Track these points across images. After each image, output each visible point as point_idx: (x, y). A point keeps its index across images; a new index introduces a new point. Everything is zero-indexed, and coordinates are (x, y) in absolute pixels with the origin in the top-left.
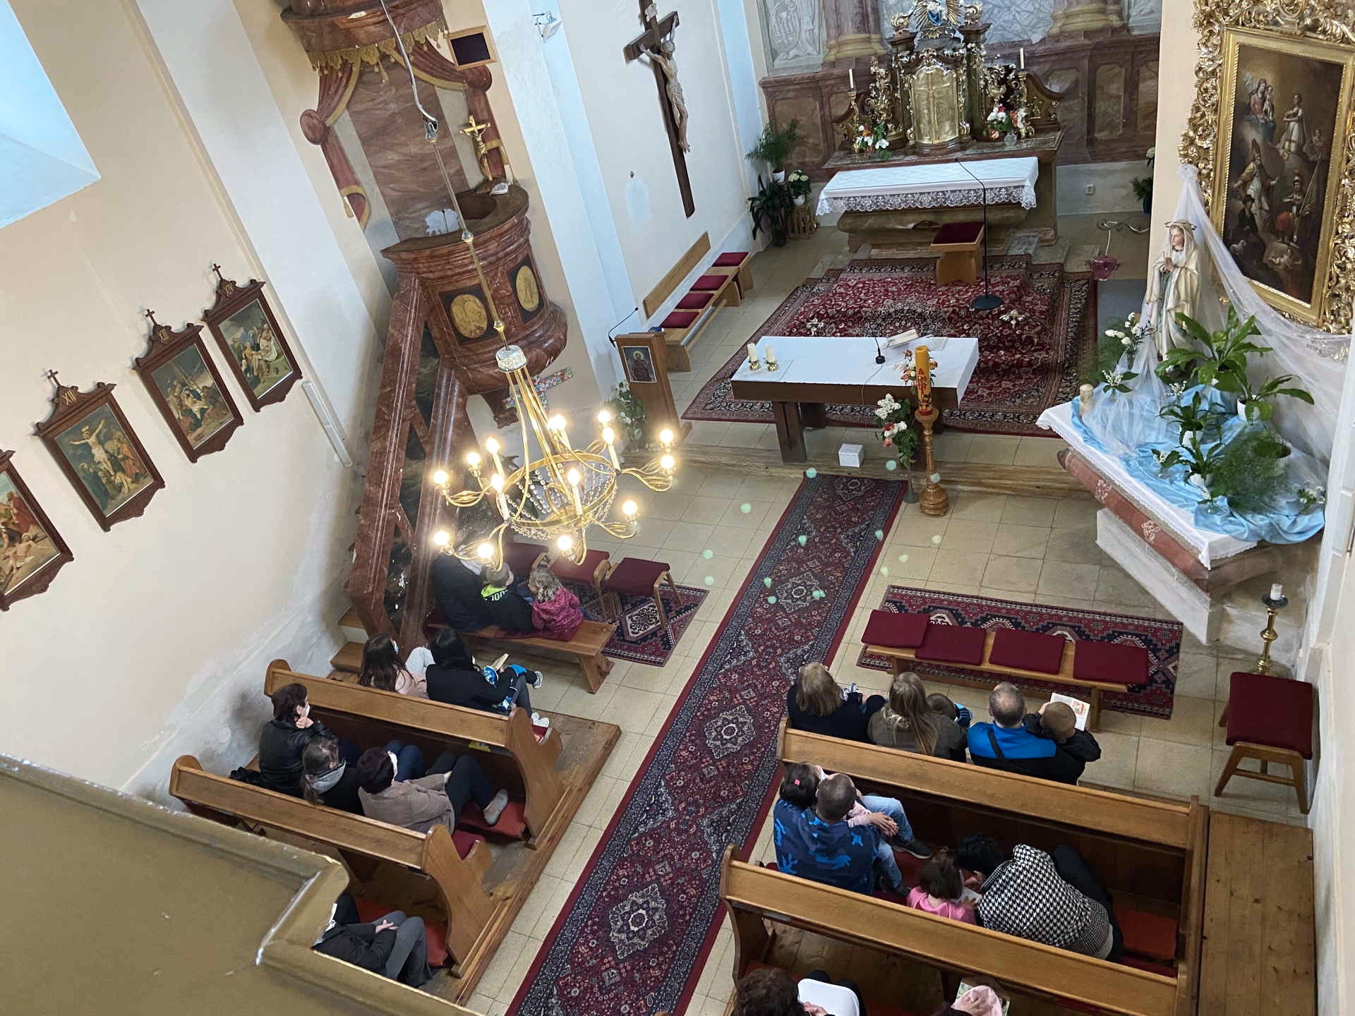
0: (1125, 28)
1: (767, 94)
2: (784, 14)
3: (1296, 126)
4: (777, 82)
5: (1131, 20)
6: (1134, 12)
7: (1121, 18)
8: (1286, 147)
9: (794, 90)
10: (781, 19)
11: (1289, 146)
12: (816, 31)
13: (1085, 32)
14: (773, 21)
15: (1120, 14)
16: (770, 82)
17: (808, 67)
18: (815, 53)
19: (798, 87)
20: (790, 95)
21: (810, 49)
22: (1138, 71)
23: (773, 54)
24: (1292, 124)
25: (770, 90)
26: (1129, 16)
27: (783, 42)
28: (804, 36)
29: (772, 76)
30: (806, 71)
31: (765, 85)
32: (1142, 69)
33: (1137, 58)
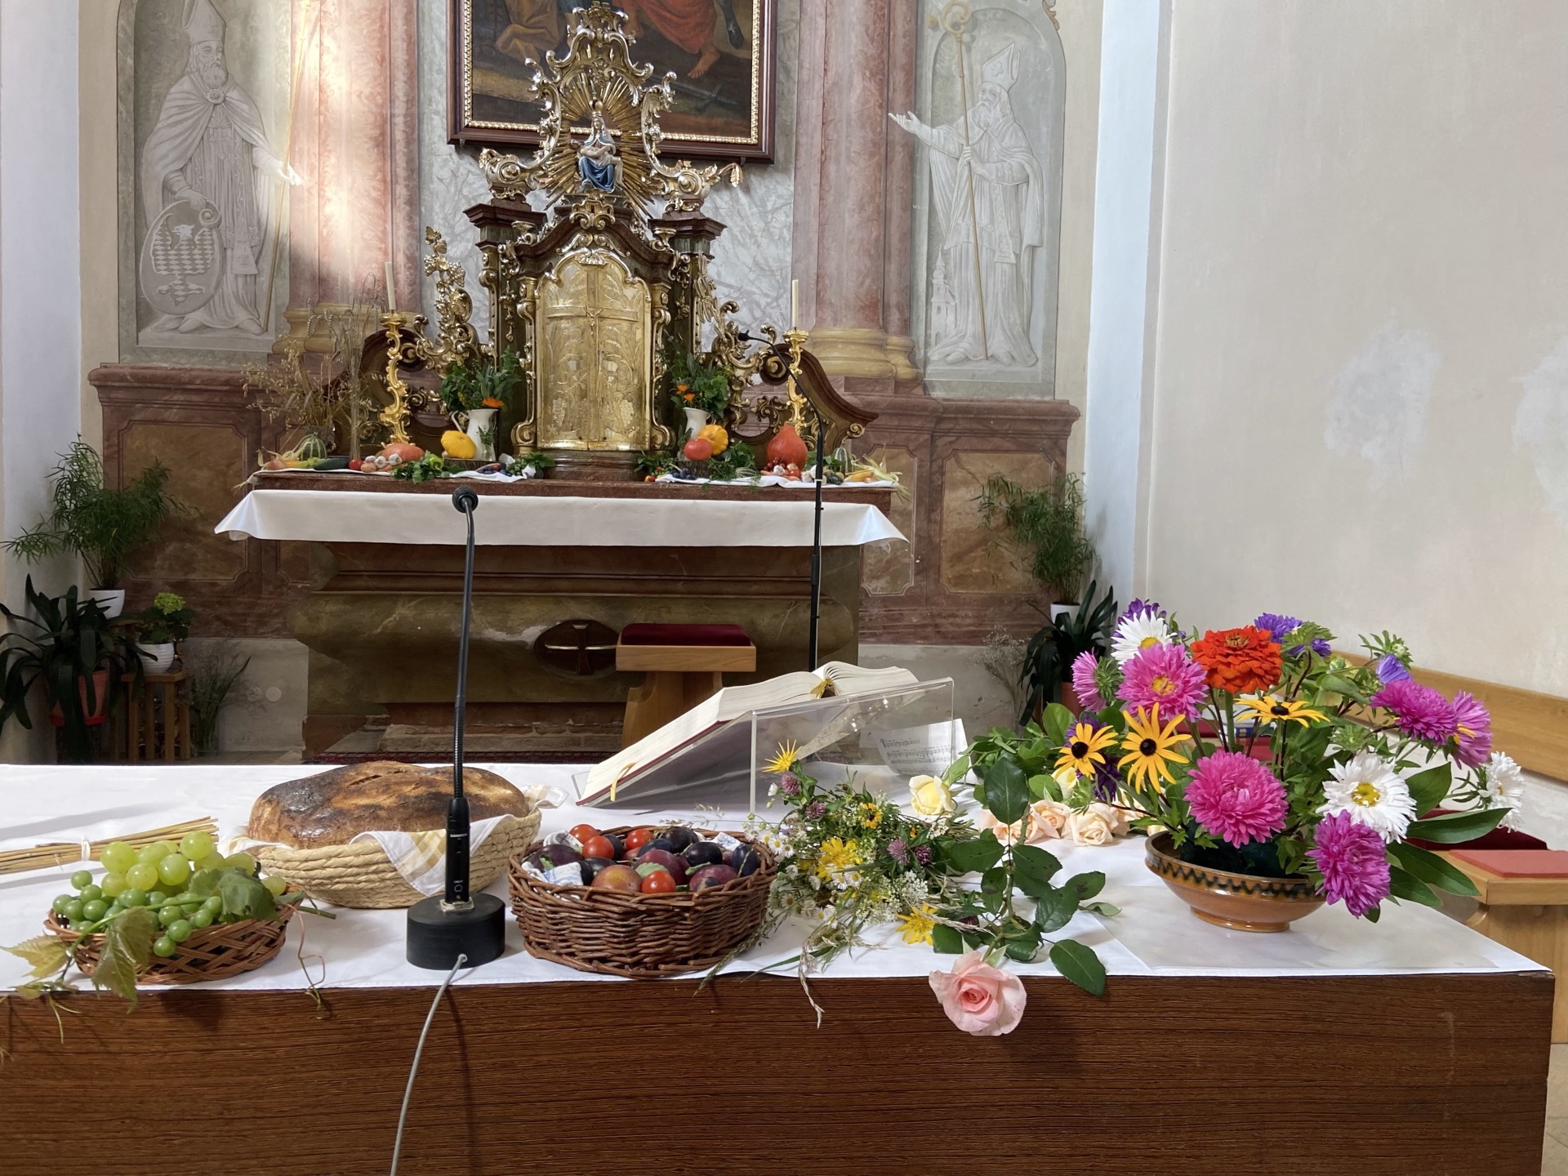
0: (918, 381)
1: (106, 402)
2: (184, 231)
4: (139, 378)
5: (930, 369)
6: (935, 355)
7: (913, 364)
9: (184, 406)
10: (176, 239)
12: (264, 279)
13: (847, 379)
14: (153, 238)
15: (910, 353)
16: (122, 378)
17: (231, 357)
18: (255, 328)
19: (195, 398)
20: (172, 414)
21: (242, 317)
22: (942, 467)
23: (140, 312)
25: (120, 395)
26: (926, 362)
27: (171, 290)
28: (229, 287)
29: (129, 363)
30: (223, 366)
31: (104, 382)
32: (950, 464)
33: (940, 442)
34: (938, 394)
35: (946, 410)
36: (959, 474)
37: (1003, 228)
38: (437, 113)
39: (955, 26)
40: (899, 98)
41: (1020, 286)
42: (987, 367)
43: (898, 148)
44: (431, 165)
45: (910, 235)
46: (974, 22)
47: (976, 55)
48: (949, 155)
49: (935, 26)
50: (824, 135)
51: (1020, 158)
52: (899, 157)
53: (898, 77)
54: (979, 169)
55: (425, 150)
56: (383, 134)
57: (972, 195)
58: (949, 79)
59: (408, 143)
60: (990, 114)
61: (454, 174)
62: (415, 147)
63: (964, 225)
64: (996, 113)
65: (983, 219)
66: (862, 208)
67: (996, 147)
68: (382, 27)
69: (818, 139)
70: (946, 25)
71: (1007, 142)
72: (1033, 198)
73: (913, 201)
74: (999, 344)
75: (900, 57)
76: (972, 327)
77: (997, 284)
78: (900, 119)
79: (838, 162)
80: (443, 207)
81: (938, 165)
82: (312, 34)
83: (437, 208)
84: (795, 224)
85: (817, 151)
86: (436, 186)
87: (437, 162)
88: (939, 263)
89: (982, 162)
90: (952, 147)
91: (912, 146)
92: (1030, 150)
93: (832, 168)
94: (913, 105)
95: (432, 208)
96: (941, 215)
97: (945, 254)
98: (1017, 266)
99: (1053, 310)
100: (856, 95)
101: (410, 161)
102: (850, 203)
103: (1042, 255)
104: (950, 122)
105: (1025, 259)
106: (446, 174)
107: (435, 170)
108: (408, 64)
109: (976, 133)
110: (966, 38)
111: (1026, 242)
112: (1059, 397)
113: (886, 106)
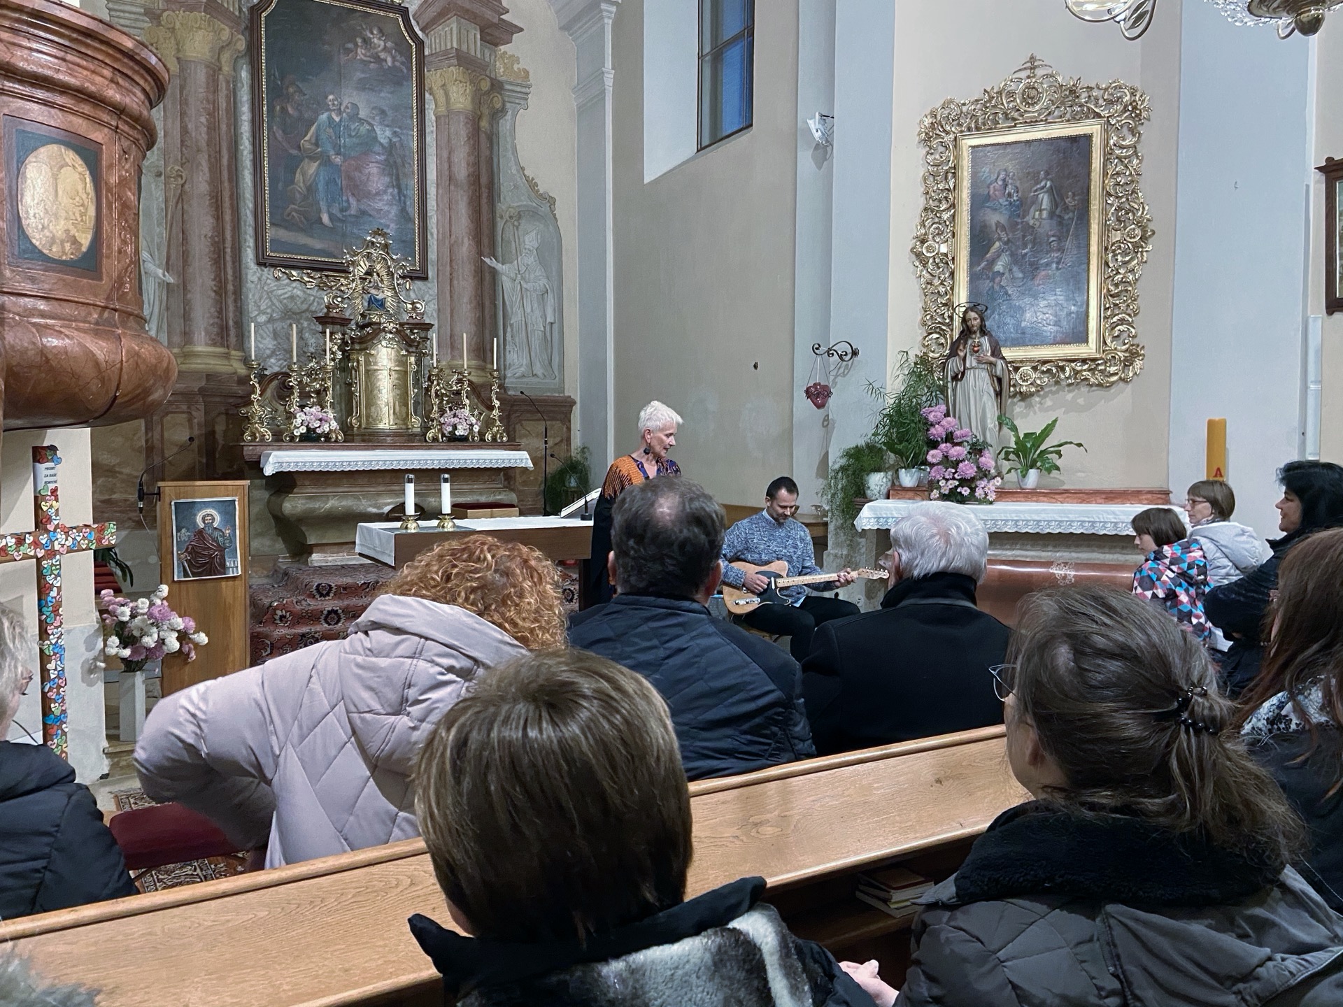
0: (503, 387)
3: (1046, 197)
6: (509, 374)
8: (1037, 216)
11: (1040, 214)
22: (514, 428)
24: (1041, 196)
32: (518, 426)
33: (513, 416)
34: (511, 393)
35: (515, 401)
36: (523, 431)
37: (538, 313)
38: (249, 247)
39: (511, 217)
40: (486, 251)
41: (546, 341)
42: (534, 380)
43: (487, 274)
44: (246, 274)
45: (495, 316)
46: (520, 217)
47: (521, 232)
48: (511, 278)
49: (501, 217)
50: (451, 266)
51: (544, 281)
52: (487, 277)
53: (485, 241)
54: (524, 285)
55: (243, 266)
56: (219, 257)
57: (522, 298)
58: (509, 242)
59: (234, 263)
60: (530, 260)
61: (260, 279)
62: (237, 264)
63: (520, 312)
64: (532, 259)
65: (528, 310)
66: (471, 302)
67: (532, 276)
68: (217, 201)
69: (448, 268)
70: (506, 217)
71: (537, 274)
72: (550, 300)
73: (495, 300)
74: (538, 370)
75: (485, 230)
76: (525, 362)
77: (536, 342)
78: (487, 260)
79: (458, 279)
80: (253, 295)
81: (506, 283)
82: (177, 203)
83: (250, 296)
84: (439, 310)
85: (448, 274)
86: (250, 285)
87: (250, 272)
88: (509, 329)
89: (527, 282)
90: (512, 275)
91: (494, 273)
92: (548, 278)
93: (455, 282)
94: (493, 254)
95: (247, 296)
96: (509, 308)
97: (512, 325)
98: (544, 332)
99: (562, 354)
100: (466, 248)
101: (234, 273)
102: (466, 300)
103: (556, 327)
104: (511, 263)
105: (548, 328)
106: (255, 279)
107: (249, 277)
108: (232, 221)
109: (523, 269)
110: (516, 223)
111: (549, 320)
112: (566, 394)
113: (480, 254)
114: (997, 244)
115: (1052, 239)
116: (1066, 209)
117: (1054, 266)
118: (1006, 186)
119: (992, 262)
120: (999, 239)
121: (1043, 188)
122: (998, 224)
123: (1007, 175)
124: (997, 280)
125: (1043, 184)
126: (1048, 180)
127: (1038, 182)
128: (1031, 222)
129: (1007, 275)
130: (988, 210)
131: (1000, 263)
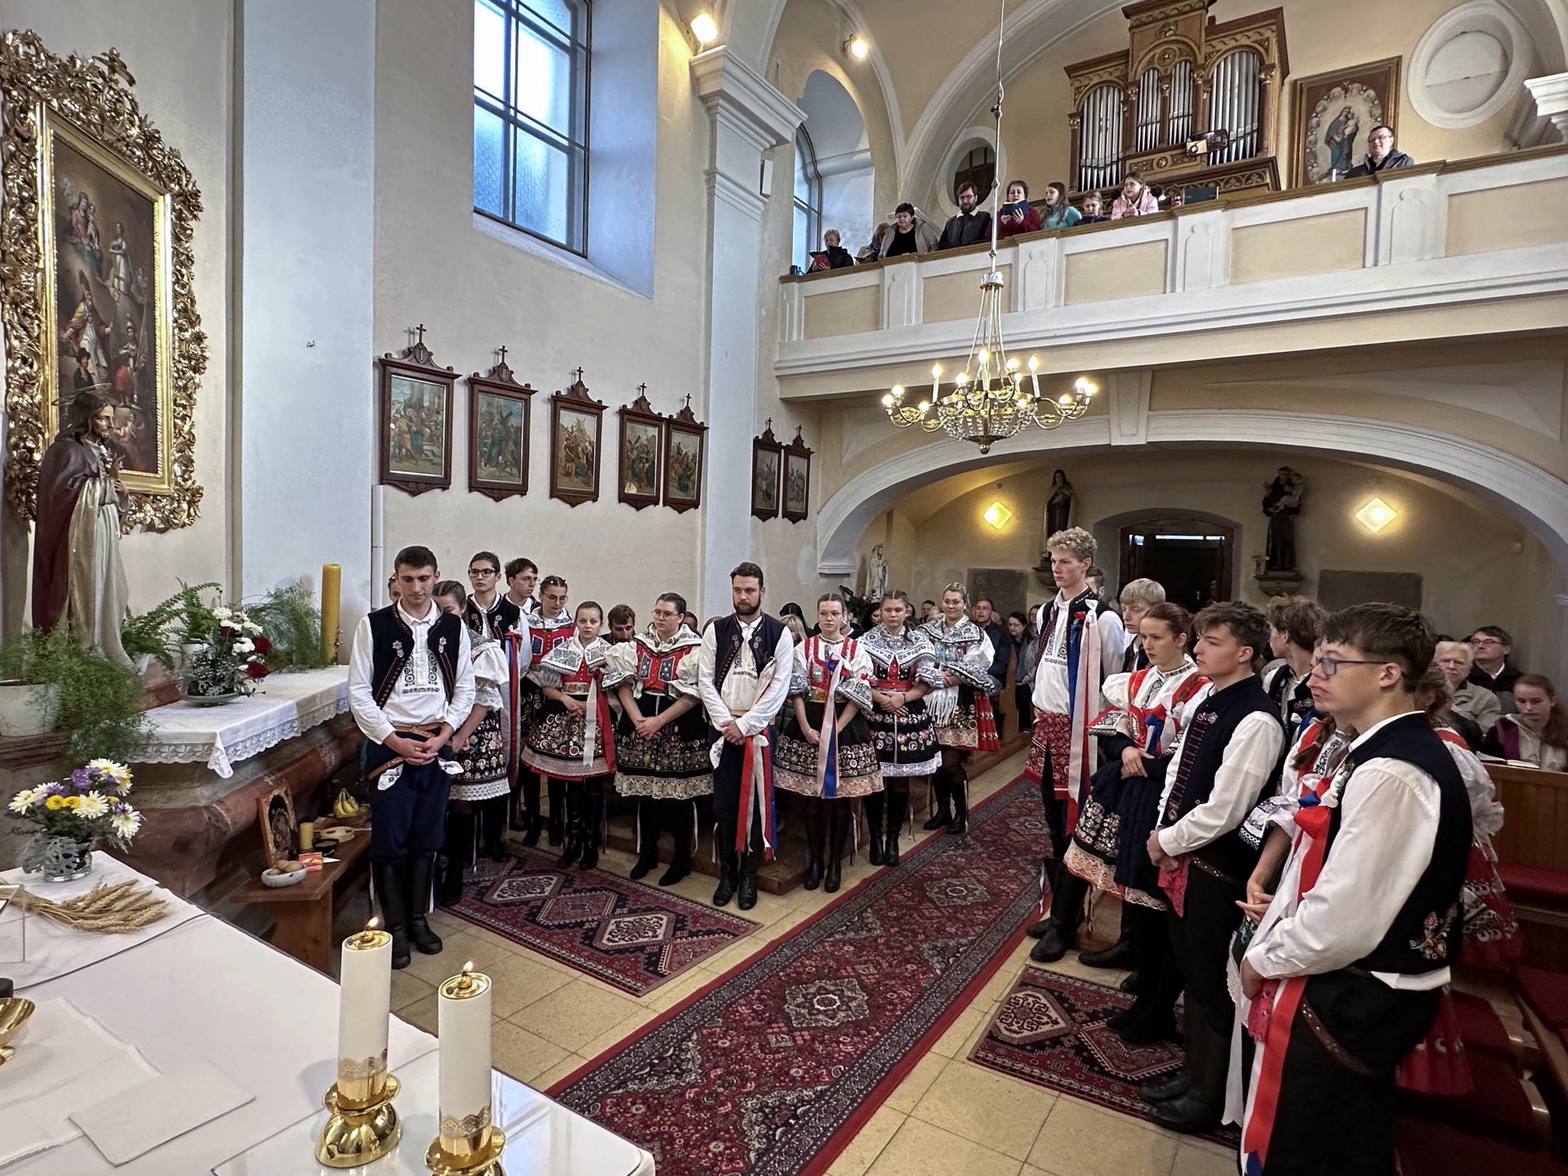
3: (123, 262)
8: (116, 285)
11: (119, 285)
24: (118, 257)
114: (82, 307)
115: (129, 324)
116: (138, 288)
117: (131, 361)
118: (87, 221)
119: (77, 334)
120: (84, 300)
121: (120, 247)
122: (81, 274)
123: (88, 205)
124: (84, 360)
125: (120, 241)
126: (124, 239)
127: (116, 239)
128: (112, 290)
129: (92, 356)
130: (71, 248)
131: (85, 337)
